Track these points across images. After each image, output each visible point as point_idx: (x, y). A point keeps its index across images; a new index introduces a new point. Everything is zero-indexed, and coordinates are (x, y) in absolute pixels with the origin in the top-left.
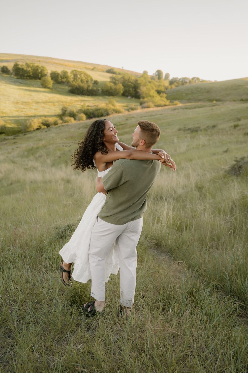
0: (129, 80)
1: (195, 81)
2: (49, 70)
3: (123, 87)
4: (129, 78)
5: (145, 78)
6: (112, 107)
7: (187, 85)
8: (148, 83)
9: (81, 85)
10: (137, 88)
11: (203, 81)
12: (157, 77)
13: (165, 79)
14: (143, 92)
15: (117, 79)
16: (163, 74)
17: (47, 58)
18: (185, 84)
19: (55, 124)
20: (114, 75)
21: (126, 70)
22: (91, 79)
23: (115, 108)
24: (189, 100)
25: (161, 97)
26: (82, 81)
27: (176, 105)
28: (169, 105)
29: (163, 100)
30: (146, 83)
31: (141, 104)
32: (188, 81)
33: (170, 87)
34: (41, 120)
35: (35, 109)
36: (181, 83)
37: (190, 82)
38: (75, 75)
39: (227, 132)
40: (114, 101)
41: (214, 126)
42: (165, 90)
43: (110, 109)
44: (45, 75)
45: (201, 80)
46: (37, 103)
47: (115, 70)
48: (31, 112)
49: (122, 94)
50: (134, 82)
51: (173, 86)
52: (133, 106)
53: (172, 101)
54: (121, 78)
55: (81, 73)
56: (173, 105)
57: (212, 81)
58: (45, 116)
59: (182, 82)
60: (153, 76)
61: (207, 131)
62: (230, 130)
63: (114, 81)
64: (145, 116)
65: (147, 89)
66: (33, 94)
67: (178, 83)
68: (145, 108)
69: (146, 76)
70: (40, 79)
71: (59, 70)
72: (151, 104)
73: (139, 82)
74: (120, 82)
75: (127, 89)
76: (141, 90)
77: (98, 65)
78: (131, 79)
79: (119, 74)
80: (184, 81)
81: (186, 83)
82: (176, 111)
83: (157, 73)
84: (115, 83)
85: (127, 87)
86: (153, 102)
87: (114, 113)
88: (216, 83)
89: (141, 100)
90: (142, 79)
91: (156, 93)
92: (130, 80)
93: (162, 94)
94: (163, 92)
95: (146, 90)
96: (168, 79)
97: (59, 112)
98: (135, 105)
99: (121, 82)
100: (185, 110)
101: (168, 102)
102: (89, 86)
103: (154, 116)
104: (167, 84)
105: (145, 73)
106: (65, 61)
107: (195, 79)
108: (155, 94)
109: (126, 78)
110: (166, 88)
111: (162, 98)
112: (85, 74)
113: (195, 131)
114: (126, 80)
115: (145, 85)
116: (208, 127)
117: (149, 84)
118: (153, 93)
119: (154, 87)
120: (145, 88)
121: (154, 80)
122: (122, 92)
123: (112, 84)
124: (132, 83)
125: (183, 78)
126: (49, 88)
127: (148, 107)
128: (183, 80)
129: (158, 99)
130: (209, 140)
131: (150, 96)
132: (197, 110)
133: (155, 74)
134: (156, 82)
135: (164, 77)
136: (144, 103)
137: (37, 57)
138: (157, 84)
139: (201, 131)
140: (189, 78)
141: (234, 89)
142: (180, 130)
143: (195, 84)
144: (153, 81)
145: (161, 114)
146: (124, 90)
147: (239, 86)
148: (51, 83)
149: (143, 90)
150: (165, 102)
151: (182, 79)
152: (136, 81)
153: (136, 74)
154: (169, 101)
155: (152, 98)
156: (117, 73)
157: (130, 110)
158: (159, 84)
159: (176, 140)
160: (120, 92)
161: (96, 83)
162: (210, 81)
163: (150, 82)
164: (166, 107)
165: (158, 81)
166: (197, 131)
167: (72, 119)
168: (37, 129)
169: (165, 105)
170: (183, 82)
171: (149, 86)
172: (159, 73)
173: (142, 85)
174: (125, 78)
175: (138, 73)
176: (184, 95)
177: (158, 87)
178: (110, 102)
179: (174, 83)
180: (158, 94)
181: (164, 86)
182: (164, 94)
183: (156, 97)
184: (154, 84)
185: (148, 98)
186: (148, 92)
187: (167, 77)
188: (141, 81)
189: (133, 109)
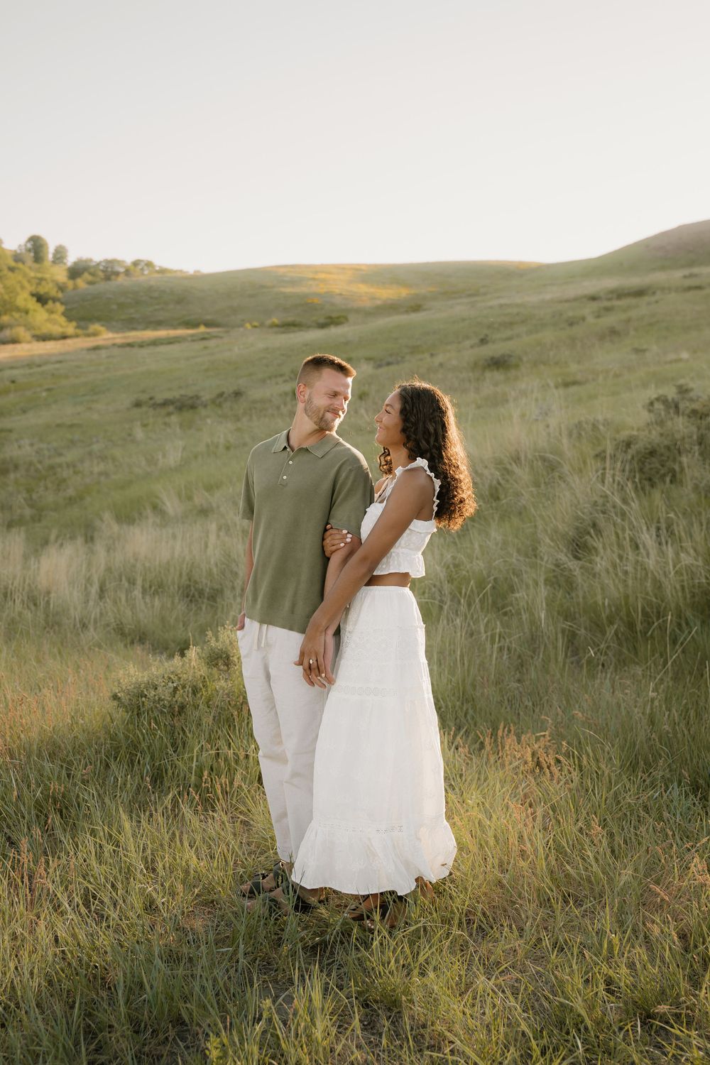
1: (142, 269)
7: (121, 280)
8: (6, 272)
11: (163, 271)
12: (32, 254)
13: (54, 262)
16: (48, 248)
18: (113, 277)
24: (131, 324)
25: (51, 312)
27: (95, 334)
28: (77, 336)
29: (55, 322)
30: (1, 271)
32: (122, 270)
33: (70, 284)
36: (101, 275)
37: (127, 272)
39: (278, 408)
41: (238, 394)
42: (57, 292)
45: (157, 269)
51: (81, 283)
53: (82, 323)
56: (88, 335)
57: (187, 272)
59: (104, 271)
60: (19, 251)
61: (220, 406)
62: (285, 404)
64: (12, 368)
65: (5, 288)
67: (93, 274)
68: (4, 342)
72: (21, 332)
80: (109, 269)
81: (117, 274)
82: (103, 353)
83: (29, 245)
86: (28, 327)
88: (198, 277)
91: (35, 299)
93: (50, 305)
94: (55, 300)
95: (3, 291)
96: (65, 264)
100: (128, 349)
101: (70, 329)
103: (39, 366)
104: (61, 275)
107: (143, 264)
108: (32, 304)
110: (61, 288)
111: (54, 316)
113: (186, 405)
116: (221, 395)
117: (10, 274)
118: (24, 299)
119: (26, 284)
121: (23, 262)
125: (108, 262)
127: (14, 341)
128: (107, 268)
129: (40, 316)
130: (238, 430)
131: (18, 309)
132: (162, 349)
133: (24, 247)
134: (30, 268)
135: (50, 257)
136: (1, 327)
138: (32, 274)
139: (205, 406)
140: (123, 262)
141: (251, 296)
142: (138, 404)
143: (142, 278)
144: (20, 265)
145: (60, 362)
147: (262, 287)
150: (61, 326)
151: (104, 264)
154: (74, 324)
155: (23, 314)
158: (39, 275)
159: (139, 434)
162: (181, 271)
163: (12, 269)
164: (69, 341)
165: (36, 266)
166: (193, 407)
169: (64, 337)
170: (109, 271)
171: (12, 279)
172: (37, 245)
176: (114, 307)
177: (39, 284)
179: (83, 273)
180: (39, 305)
181: (53, 281)
182: (58, 304)
183: (35, 311)
184: (25, 275)
185: (12, 316)
186: (11, 298)
187: (59, 256)
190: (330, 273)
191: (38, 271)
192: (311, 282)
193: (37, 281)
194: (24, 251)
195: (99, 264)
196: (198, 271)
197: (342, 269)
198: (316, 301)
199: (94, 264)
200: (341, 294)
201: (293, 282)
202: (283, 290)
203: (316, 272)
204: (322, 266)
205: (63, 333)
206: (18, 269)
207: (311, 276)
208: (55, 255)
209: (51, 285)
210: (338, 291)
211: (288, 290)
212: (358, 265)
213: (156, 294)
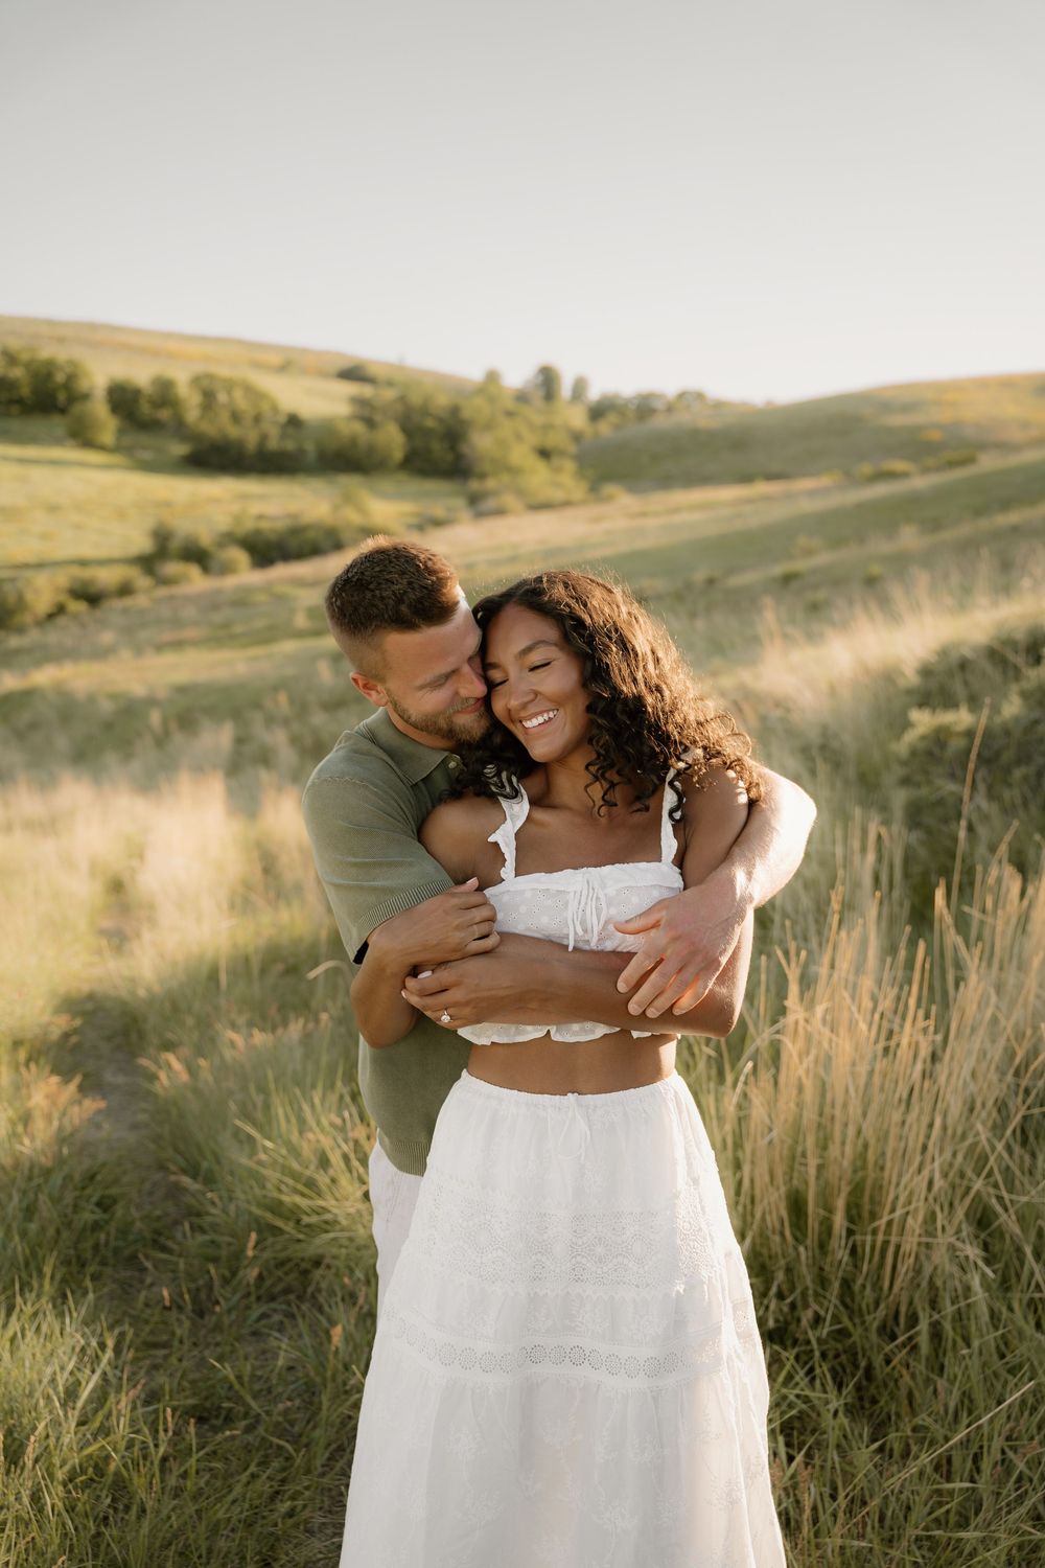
0: (425, 406)
1: (689, 405)
2: (99, 374)
3: (402, 439)
4: (427, 398)
5: (492, 400)
6: (356, 519)
8: (501, 418)
9: (233, 432)
10: (459, 439)
11: (719, 405)
12: (541, 391)
13: (570, 401)
14: (483, 456)
15: (377, 403)
16: (562, 383)
17: (93, 327)
18: (649, 417)
19: (125, 590)
20: (366, 391)
21: (414, 370)
22: (275, 409)
23: (370, 523)
25: (555, 471)
26: (236, 417)
27: (608, 500)
28: (583, 503)
29: (560, 486)
30: (494, 417)
31: (474, 500)
32: (661, 406)
33: (589, 430)
34: (63, 579)
35: (44, 537)
36: (632, 414)
37: (670, 409)
38: (209, 397)
40: (364, 491)
42: (569, 442)
44: (86, 397)
45: (711, 402)
46: (53, 509)
47: (373, 371)
48: (25, 548)
49: (400, 462)
50: (445, 414)
51: (605, 428)
52: (439, 511)
53: (598, 484)
54: (394, 399)
55: (230, 385)
56: (598, 501)
57: (754, 405)
58: (83, 563)
59: (638, 409)
60: (524, 389)
63: (367, 412)
65: (496, 440)
66: (36, 473)
67: (622, 415)
68: (488, 515)
69: (494, 390)
70: (63, 411)
71: (142, 375)
73: (464, 415)
74: (390, 418)
75: (420, 444)
76: (473, 448)
77: (304, 351)
78: (436, 405)
79: (390, 384)
81: (655, 412)
83: (538, 380)
84: (370, 423)
85: (421, 436)
86: (520, 493)
88: (771, 411)
89: (475, 483)
90: (479, 401)
91: (536, 454)
92: (430, 409)
93: (556, 461)
94: (562, 453)
95: (492, 446)
96: (584, 401)
97: (142, 544)
98: (445, 507)
99: (395, 417)
101: (578, 491)
102: (264, 438)
104: (577, 418)
105: (492, 377)
106: (169, 336)
107: (690, 397)
108: (532, 461)
109: (416, 399)
110: (577, 437)
111: (559, 477)
112: (250, 390)
114: (416, 410)
115: (489, 426)
117: (507, 422)
118: (522, 456)
119: (527, 434)
120: (489, 438)
121: (528, 403)
122: (398, 454)
123: (359, 428)
124: (438, 420)
125: (641, 396)
126: (102, 448)
127: (499, 513)
128: (640, 405)
129: (539, 477)
131: (509, 469)
133: (531, 384)
134: (537, 411)
135: (566, 393)
136: (486, 496)
137: (51, 323)
138: (538, 420)
140: (664, 395)
141: (838, 434)
143: (687, 418)
144: (523, 408)
147: (858, 419)
148: (108, 426)
149: (481, 443)
150: (567, 489)
151: (636, 400)
152: (455, 411)
153: (458, 387)
154: (586, 485)
155: (515, 476)
156: (382, 380)
157: (429, 527)
158: (547, 420)
160: (392, 456)
161: (294, 421)
162: (744, 403)
163: (510, 414)
164: (571, 510)
165: (545, 407)
167: (194, 571)
168: (51, 616)
169: (565, 504)
170: (644, 408)
171: (506, 428)
172: (548, 380)
173: (477, 425)
174: (409, 400)
175: (461, 380)
176: (645, 459)
177: (545, 434)
178: (348, 499)
179: (608, 414)
180: (541, 461)
181: (566, 428)
182: (567, 461)
183: (533, 469)
184: (527, 421)
185: (501, 479)
186: (502, 454)
187: (578, 390)
188: (473, 409)
189: (438, 523)
190: (965, 391)
191: (546, 413)
192: (933, 407)
193: (544, 430)
194: (531, 387)
195: (630, 400)
196: (771, 402)
197: (983, 384)
198: (936, 436)
199: (623, 400)
200: (976, 423)
201: (907, 408)
202: (888, 421)
203: (944, 392)
204: (953, 381)
205: (565, 499)
206: (520, 413)
207: (933, 397)
208: (572, 391)
209: (561, 434)
210: (973, 419)
211: (897, 420)
213: (702, 438)
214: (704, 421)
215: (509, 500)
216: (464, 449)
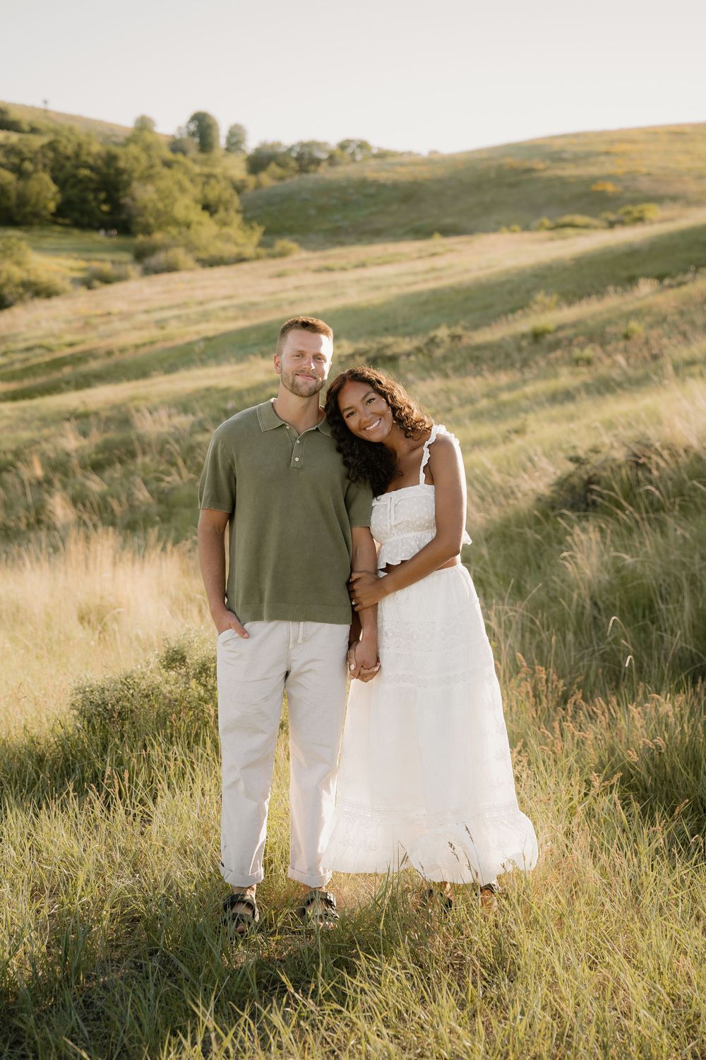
0: (77, 155)
1: (353, 154)
3: (54, 188)
4: (80, 145)
5: (147, 148)
6: (18, 274)
8: (159, 168)
10: (117, 190)
11: (382, 155)
12: (197, 140)
13: (228, 150)
14: (145, 207)
15: (25, 150)
16: (218, 130)
18: (312, 167)
20: (14, 138)
21: (59, 114)
23: (33, 278)
24: (336, 236)
25: (221, 223)
27: (282, 254)
28: (258, 258)
29: (228, 239)
30: (152, 167)
31: (140, 255)
32: (323, 156)
33: (251, 180)
36: (293, 164)
37: (332, 160)
39: (509, 356)
40: (23, 244)
41: (455, 339)
42: (232, 194)
43: (9, 280)
45: (375, 151)
47: (14, 115)
49: (53, 214)
50: (100, 162)
51: (265, 178)
52: (107, 268)
54: (43, 147)
56: (273, 256)
57: (419, 154)
59: (299, 158)
60: (178, 137)
61: (429, 355)
62: (520, 350)
63: (15, 160)
65: (158, 191)
67: (282, 165)
68: (157, 271)
69: (149, 138)
72: (181, 255)
73: (122, 164)
74: (40, 166)
75: (73, 193)
76: (134, 199)
78: (89, 154)
79: (34, 130)
80: (306, 157)
81: (317, 162)
83: (193, 127)
84: (19, 171)
85: (74, 186)
86: (190, 247)
87: (27, 296)
88: (435, 160)
89: (140, 238)
90: (134, 149)
91: (199, 207)
92: (84, 158)
93: (221, 214)
94: (228, 207)
95: (155, 197)
96: (243, 151)
98: (113, 262)
99: (45, 166)
101: (250, 247)
104: (237, 168)
105: (144, 125)
107: (353, 146)
108: (197, 215)
109: (67, 147)
110: (239, 188)
111: (226, 230)
114: (68, 158)
115: (148, 178)
117: (166, 171)
118: (185, 207)
119: (187, 184)
120: (150, 188)
121: (184, 153)
122: (52, 206)
123: (7, 175)
124: (91, 168)
125: (303, 145)
127: (172, 268)
128: (302, 154)
129: (206, 230)
131: (176, 223)
133: (185, 130)
134: (194, 161)
135: (222, 142)
136: (154, 250)
138: (197, 169)
140: (326, 144)
141: (509, 186)
143: (352, 168)
144: (180, 157)
146: (59, 197)
149: (144, 194)
150: (237, 244)
151: (298, 149)
152: (111, 159)
153: (108, 134)
155: (184, 229)
156: (26, 127)
157: (96, 283)
158: (206, 170)
160: (45, 207)
162: (410, 153)
163: (168, 164)
164: (246, 266)
165: (202, 156)
169: (240, 260)
170: (305, 159)
171: (168, 179)
172: (203, 127)
173: (136, 175)
174: (61, 148)
175: (111, 127)
177: (205, 184)
178: (6, 250)
179: (268, 164)
180: (206, 214)
181: (226, 178)
182: (232, 213)
183: (200, 223)
184: (187, 171)
185: (168, 232)
186: (166, 206)
187: (234, 140)
188: (130, 158)
189: (107, 280)
190: (633, 142)
191: (204, 163)
192: (602, 158)
193: (204, 179)
194: (185, 136)
195: (291, 149)
196: (435, 152)
197: (652, 134)
198: (610, 188)
199: (283, 150)
200: (649, 174)
201: (579, 158)
202: (559, 173)
203: (612, 142)
204: (621, 131)
205: (239, 254)
206: (178, 162)
207: (603, 148)
208: (228, 140)
209: (223, 184)
210: (644, 170)
211: (569, 171)
212: (679, 125)
213: (372, 190)
214: (372, 171)
215: (179, 254)
216: (126, 201)
